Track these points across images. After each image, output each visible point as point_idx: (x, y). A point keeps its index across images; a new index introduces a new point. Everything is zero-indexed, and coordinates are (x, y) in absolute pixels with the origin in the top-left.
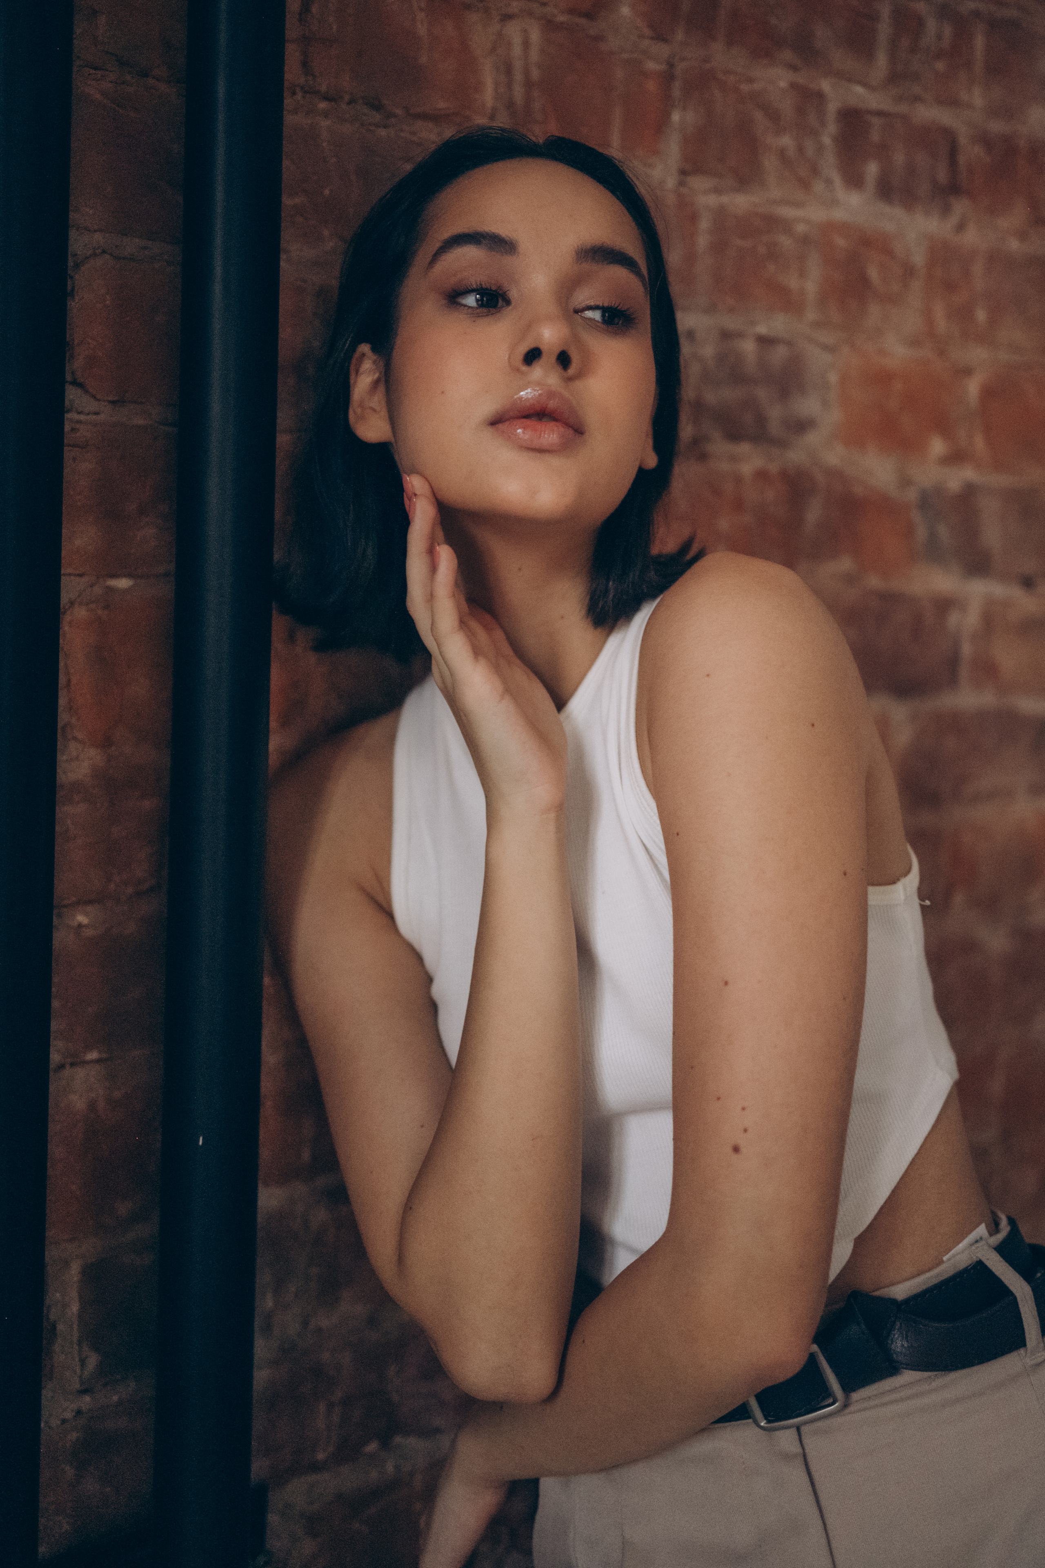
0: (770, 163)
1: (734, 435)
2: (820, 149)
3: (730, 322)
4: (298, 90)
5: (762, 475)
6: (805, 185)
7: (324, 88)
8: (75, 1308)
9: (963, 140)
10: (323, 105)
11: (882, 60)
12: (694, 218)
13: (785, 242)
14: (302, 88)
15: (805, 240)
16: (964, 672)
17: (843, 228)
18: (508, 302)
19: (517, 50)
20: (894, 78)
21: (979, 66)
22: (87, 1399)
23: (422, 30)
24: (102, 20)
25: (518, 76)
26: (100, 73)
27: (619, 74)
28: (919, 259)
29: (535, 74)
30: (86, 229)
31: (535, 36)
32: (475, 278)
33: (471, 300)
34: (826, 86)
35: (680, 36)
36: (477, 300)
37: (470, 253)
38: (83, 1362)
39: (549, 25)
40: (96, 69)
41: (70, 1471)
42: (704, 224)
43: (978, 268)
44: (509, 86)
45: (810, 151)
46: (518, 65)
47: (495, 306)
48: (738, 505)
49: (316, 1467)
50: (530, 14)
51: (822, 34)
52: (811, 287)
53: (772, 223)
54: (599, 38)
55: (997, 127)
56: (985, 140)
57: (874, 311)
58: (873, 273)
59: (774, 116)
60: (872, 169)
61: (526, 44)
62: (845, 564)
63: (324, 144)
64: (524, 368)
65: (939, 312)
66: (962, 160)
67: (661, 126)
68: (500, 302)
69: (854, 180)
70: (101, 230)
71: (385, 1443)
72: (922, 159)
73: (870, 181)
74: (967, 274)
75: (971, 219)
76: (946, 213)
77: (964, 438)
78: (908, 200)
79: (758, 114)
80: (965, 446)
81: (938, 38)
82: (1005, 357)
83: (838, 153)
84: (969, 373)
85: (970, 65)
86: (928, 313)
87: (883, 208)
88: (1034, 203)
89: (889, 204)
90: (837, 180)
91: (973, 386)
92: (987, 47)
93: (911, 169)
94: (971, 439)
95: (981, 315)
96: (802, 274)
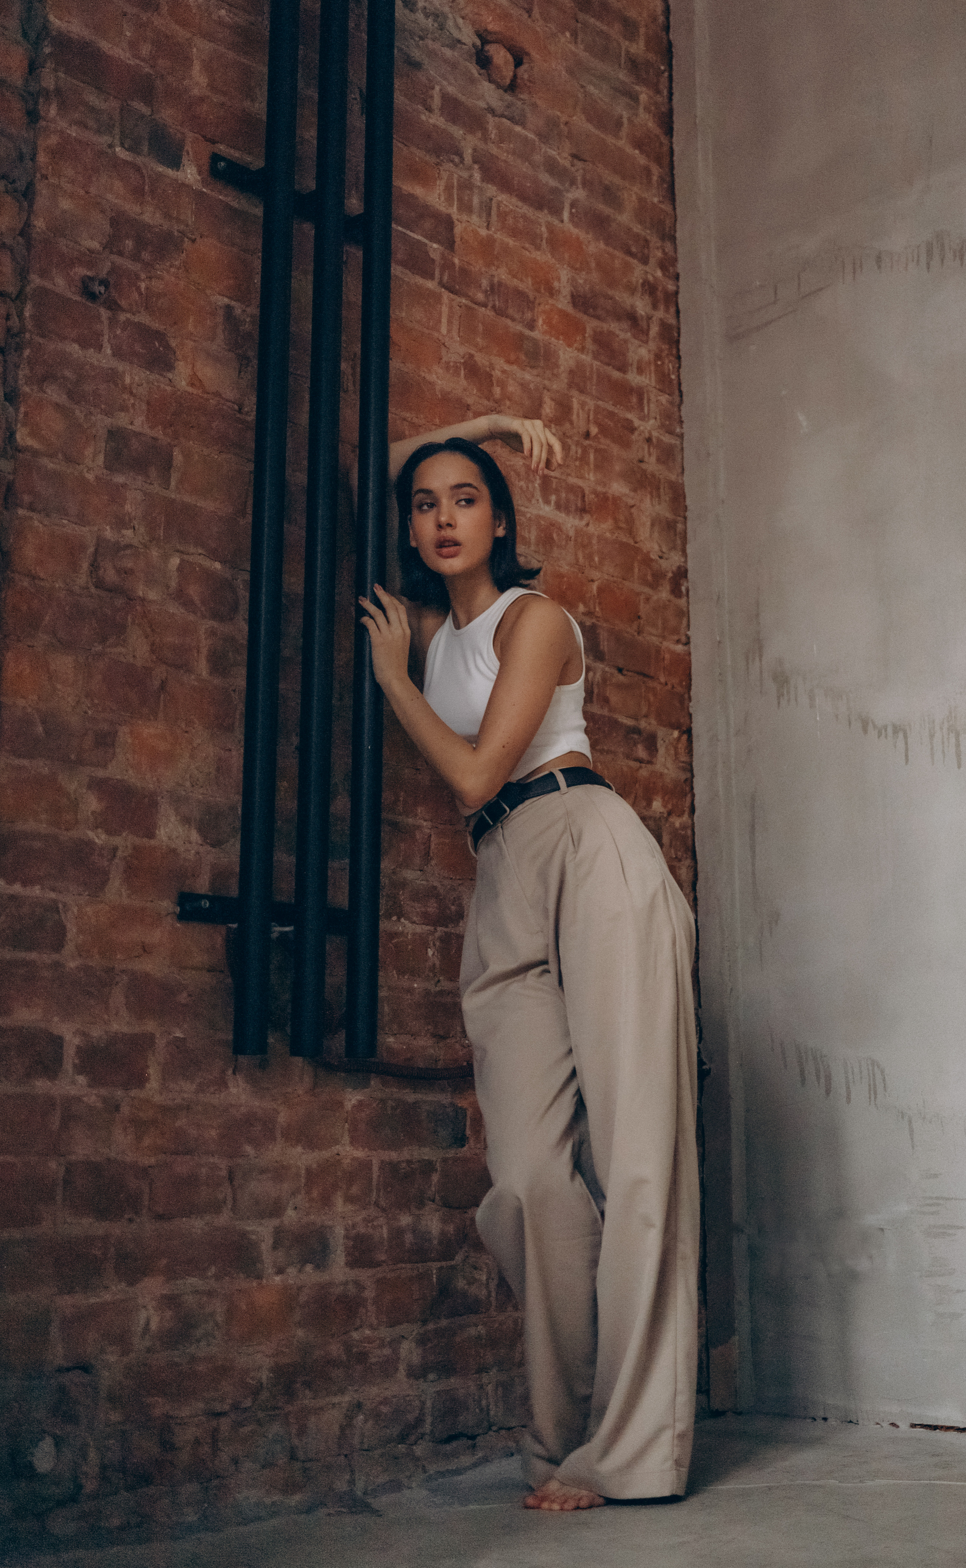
9: (587, 492)
16: (595, 699)
17: (543, 518)
21: (592, 466)
28: (572, 533)
43: (595, 541)
52: (533, 537)
55: (599, 488)
56: (595, 493)
57: (556, 551)
58: (555, 537)
60: (554, 498)
65: (580, 556)
66: (586, 499)
69: (547, 502)
72: (572, 497)
73: (553, 502)
74: (590, 543)
75: (591, 522)
76: (581, 518)
77: (592, 606)
78: (567, 511)
79: (512, 473)
80: (593, 610)
81: (576, 452)
82: (606, 577)
83: (541, 491)
84: (593, 581)
85: (588, 464)
86: (576, 555)
87: (558, 513)
88: (616, 520)
89: (561, 512)
90: (540, 500)
91: (595, 587)
92: (595, 459)
93: (568, 500)
94: (595, 608)
95: (596, 559)
96: (529, 532)
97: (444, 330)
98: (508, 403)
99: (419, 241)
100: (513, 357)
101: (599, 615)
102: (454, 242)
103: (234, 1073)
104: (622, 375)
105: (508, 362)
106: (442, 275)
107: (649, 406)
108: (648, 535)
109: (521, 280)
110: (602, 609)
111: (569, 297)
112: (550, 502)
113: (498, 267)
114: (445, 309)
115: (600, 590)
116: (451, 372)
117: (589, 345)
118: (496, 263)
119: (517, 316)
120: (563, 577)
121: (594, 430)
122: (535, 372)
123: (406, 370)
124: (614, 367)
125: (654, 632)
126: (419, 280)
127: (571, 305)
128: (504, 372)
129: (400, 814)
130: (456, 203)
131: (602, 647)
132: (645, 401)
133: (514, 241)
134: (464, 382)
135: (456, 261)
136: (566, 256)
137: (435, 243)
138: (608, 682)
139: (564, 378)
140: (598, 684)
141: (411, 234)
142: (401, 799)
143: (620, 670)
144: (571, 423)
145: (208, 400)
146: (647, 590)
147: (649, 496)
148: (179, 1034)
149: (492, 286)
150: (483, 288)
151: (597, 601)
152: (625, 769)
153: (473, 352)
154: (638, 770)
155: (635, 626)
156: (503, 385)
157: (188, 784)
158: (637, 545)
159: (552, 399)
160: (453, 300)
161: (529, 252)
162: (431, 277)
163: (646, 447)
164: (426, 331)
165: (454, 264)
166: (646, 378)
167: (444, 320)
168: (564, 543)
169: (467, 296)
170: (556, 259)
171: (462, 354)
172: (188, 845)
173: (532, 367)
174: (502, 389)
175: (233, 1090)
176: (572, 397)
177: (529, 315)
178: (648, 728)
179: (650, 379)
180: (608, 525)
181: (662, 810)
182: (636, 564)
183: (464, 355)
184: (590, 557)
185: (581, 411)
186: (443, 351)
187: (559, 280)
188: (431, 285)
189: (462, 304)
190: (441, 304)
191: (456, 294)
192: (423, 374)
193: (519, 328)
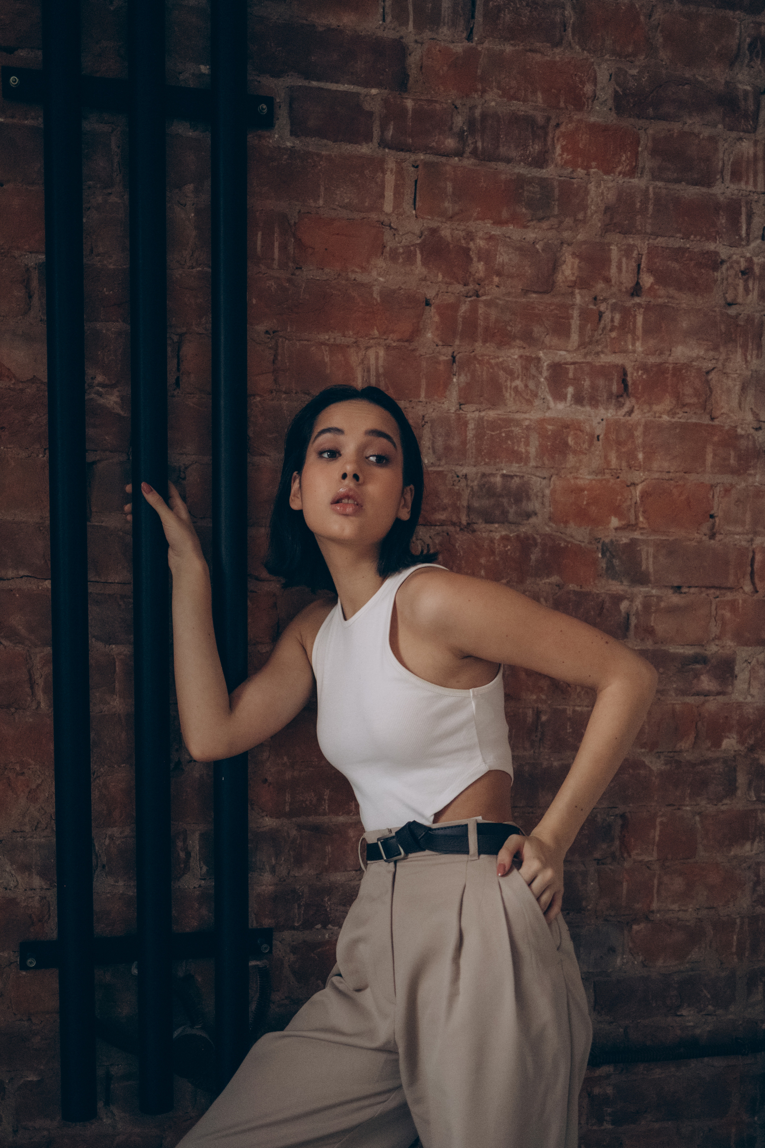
0: (508, 395)
1: (489, 521)
2: (538, 384)
3: (487, 470)
4: (274, 391)
5: (505, 539)
6: (529, 402)
7: (284, 389)
8: (198, 848)
9: (629, 370)
10: (284, 396)
11: (575, 337)
12: (466, 424)
13: (517, 430)
14: (275, 390)
15: (528, 428)
16: (632, 632)
17: (552, 421)
18: (340, 455)
19: (372, 361)
20: (582, 345)
21: (639, 332)
22: (203, 882)
23: (327, 359)
24: (192, 376)
25: (373, 372)
26: (192, 395)
27: (424, 364)
28: (599, 431)
29: (381, 370)
30: (189, 454)
31: (382, 353)
32: (327, 446)
33: (326, 455)
34: (541, 354)
35: (457, 342)
36: (328, 455)
37: (327, 436)
38: (201, 868)
39: (388, 348)
40: (191, 394)
41: (197, 905)
42: (471, 426)
43: (638, 433)
44: (369, 377)
45: (531, 385)
46: (373, 368)
47: (335, 457)
48: (492, 552)
49: (294, 928)
50: (379, 344)
51: (537, 330)
52: (533, 450)
53: (509, 421)
54: (414, 350)
55: (652, 360)
56: (644, 368)
57: (572, 460)
58: (570, 441)
59: (511, 373)
60: (570, 390)
61: (377, 358)
62: (555, 579)
63: (285, 411)
64: (343, 481)
65: (613, 457)
66: (629, 379)
67: (447, 384)
68: (337, 455)
69: (560, 396)
70: (194, 455)
71: (324, 927)
72: (601, 382)
73: (569, 396)
74: (631, 436)
75: (636, 407)
76: (620, 405)
77: (632, 518)
78: (594, 402)
79: (501, 373)
80: (633, 522)
81: (612, 321)
82: (657, 475)
83: (549, 385)
84: (634, 484)
85: (633, 332)
86: (606, 457)
87: (579, 408)
88: (678, 397)
89: (583, 406)
90: (549, 398)
91: (637, 492)
92: (645, 320)
93: (594, 387)
94: (637, 518)
95: (641, 456)
96: (527, 444)
97: (388, 207)
98: (496, 279)
99: (346, 93)
100: (505, 214)
101: (646, 526)
102: (407, 76)
103: (107, 1103)
104: (704, 190)
105: (499, 222)
106: (383, 128)
107: (749, 223)
108: (735, 403)
109: (525, 101)
110: (647, 519)
111: (610, 103)
112: (566, 395)
113: (484, 91)
114: (390, 179)
115: (645, 495)
116: (401, 260)
117: (647, 162)
118: (479, 87)
119: (514, 154)
120: (582, 490)
121: (647, 280)
122: (545, 225)
123: (325, 277)
124: (688, 183)
125: (739, 529)
126: (348, 148)
127: (613, 114)
128: (491, 238)
129: (324, 814)
130: (411, 18)
131: (644, 567)
132: (743, 218)
133: (513, 45)
134: (419, 269)
135: (409, 104)
136: (608, 42)
137: (372, 87)
138: (653, 609)
139: (597, 221)
140: (637, 614)
141: (333, 87)
142: (326, 797)
143: (678, 589)
144: (607, 280)
145: (22, 390)
146: (727, 479)
147: (739, 350)
148: (33, 1078)
149: (471, 123)
150: (456, 130)
151: (641, 509)
152: (678, 707)
153: (434, 225)
154: (703, 704)
155: (705, 528)
156: (487, 257)
157: (27, 829)
158: (716, 422)
159: (574, 254)
160: (403, 161)
161: (542, 53)
162: (368, 138)
163: (741, 283)
164: (357, 216)
165: (404, 110)
166: (747, 183)
167: (389, 194)
168: (586, 446)
169: (426, 149)
170: (589, 51)
171: (418, 232)
172: (29, 892)
173: (540, 220)
174: (486, 263)
175: (107, 1121)
176: (610, 244)
177: (536, 148)
178: (721, 651)
179: (755, 185)
180: (667, 403)
181: (737, 747)
182: (709, 449)
183: (422, 233)
184: (631, 455)
185: (624, 260)
186: (387, 236)
187: (595, 81)
188: (365, 149)
189: (418, 163)
190: (384, 172)
191: (409, 151)
192: (352, 276)
193: (522, 170)
